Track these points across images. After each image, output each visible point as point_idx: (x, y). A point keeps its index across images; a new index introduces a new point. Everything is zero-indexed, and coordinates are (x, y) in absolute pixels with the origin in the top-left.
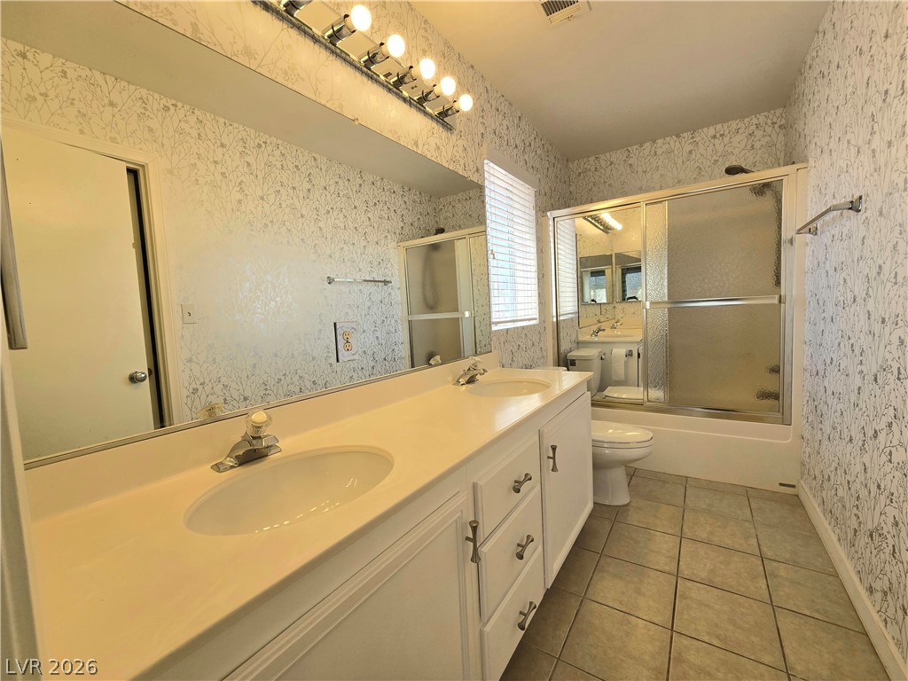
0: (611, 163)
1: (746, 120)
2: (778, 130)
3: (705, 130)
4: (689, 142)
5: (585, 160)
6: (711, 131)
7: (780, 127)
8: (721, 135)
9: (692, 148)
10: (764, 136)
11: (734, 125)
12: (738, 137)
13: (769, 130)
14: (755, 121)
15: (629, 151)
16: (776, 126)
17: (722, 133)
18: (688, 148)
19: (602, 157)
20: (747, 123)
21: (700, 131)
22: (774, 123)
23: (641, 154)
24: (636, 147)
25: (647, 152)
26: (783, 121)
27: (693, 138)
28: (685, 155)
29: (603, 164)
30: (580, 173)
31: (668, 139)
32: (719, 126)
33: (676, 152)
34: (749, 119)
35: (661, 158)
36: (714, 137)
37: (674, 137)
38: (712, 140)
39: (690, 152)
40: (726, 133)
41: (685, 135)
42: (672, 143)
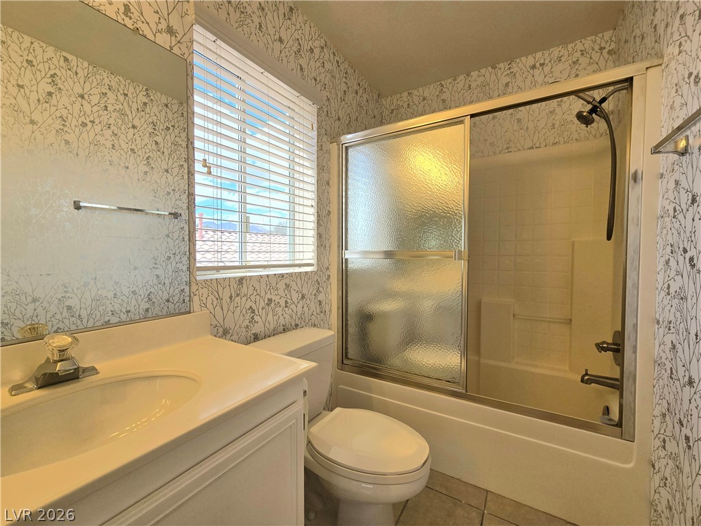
0: (424, 99)
1: (570, 46)
2: (606, 55)
3: (523, 59)
4: (505, 73)
5: (398, 96)
6: (530, 60)
7: (609, 52)
8: (542, 65)
9: (509, 80)
10: (590, 64)
11: (556, 52)
12: (561, 66)
13: (596, 56)
14: (580, 46)
15: (442, 86)
16: (605, 52)
17: (542, 62)
18: (504, 80)
19: (415, 92)
20: (571, 50)
21: (518, 60)
22: (602, 49)
23: (455, 89)
24: (450, 80)
25: (460, 86)
26: (613, 45)
27: (510, 68)
28: (501, 87)
29: (416, 99)
30: (392, 110)
31: (483, 71)
32: (539, 55)
33: (492, 86)
34: (573, 45)
35: (476, 91)
36: (534, 67)
37: (490, 68)
38: (531, 71)
39: (507, 85)
40: (547, 62)
41: (501, 65)
42: (487, 75)
